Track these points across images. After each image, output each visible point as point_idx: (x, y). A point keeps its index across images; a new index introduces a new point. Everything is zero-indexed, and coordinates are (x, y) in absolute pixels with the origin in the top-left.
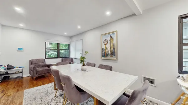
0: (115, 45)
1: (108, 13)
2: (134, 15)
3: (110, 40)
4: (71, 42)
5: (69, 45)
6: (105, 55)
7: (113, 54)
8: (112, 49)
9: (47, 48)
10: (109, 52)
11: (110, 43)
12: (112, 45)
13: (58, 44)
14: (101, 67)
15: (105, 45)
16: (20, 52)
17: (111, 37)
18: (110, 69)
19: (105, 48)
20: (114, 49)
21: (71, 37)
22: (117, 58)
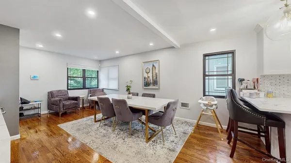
0: (158, 74)
1: (151, 44)
2: (173, 47)
3: (152, 69)
4: (100, 68)
5: (98, 71)
6: (147, 84)
7: (155, 83)
8: (154, 78)
9: (69, 75)
10: (152, 80)
11: (153, 72)
12: (154, 73)
13: (84, 71)
14: (144, 95)
15: (147, 73)
16: (35, 81)
17: (153, 66)
18: (154, 96)
19: (147, 77)
20: (156, 78)
21: (100, 61)
22: (159, 87)
